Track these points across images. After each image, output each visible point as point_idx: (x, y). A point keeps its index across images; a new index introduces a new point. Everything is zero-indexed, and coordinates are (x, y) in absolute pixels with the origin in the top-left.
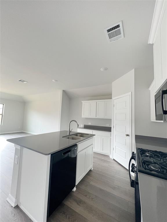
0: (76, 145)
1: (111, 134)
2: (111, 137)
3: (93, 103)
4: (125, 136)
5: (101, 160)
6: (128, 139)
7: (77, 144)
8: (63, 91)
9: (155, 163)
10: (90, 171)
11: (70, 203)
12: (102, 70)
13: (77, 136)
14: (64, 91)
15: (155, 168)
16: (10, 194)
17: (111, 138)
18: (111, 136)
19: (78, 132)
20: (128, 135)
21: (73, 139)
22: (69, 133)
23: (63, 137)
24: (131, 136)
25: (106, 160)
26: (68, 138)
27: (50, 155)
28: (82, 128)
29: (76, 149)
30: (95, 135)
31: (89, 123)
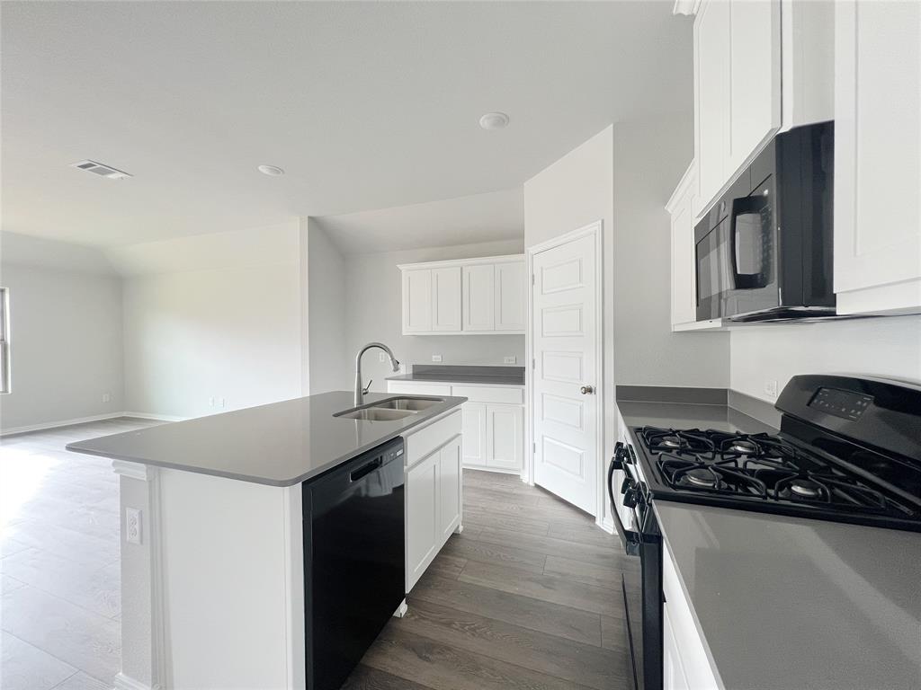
0: (396, 441)
1: (523, 391)
2: (526, 406)
3: (448, 270)
4: (580, 392)
5: (490, 494)
6: (592, 405)
7: (401, 435)
8: (311, 219)
9: (703, 466)
10: (455, 536)
11: (391, 661)
12: (484, 122)
13: (392, 406)
14: (314, 222)
15: (703, 480)
16: (121, 674)
17: (523, 408)
18: (523, 401)
19: (389, 392)
20: (589, 390)
21: (377, 418)
22: (360, 400)
23: (336, 415)
24: (599, 391)
25: (507, 490)
26: (359, 417)
27: (299, 486)
28: (406, 379)
29: (398, 454)
30: (466, 399)
31: (434, 357)
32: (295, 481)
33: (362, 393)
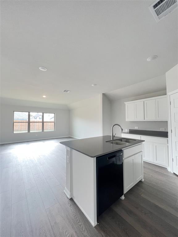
0: (121, 151)
1: (168, 140)
2: (169, 145)
7: (122, 149)
8: (103, 94)
12: (149, 60)
13: (122, 141)
16: (66, 187)
17: (168, 146)
18: (168, 143)
19: (122, 137)
21: (117, 144)
22: (113, 138)
23: (106, 142)
25: (162, 172)
26: (112, 143)
27: (95, 158)
28: (127, 133)
29: (121, 154)
30: (144, 141)
31: (136, 127)
32: (94, 157)
33: (113, 136)
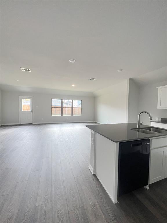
7: (150, 138)
8: (130, 79)
16: (90, 165)
19: (151, 126)
21: (144, 132)
23: (131, 129)
26: (138, 131)
29: (148, 144)
32: (117, 142)
33: (140, 125)
